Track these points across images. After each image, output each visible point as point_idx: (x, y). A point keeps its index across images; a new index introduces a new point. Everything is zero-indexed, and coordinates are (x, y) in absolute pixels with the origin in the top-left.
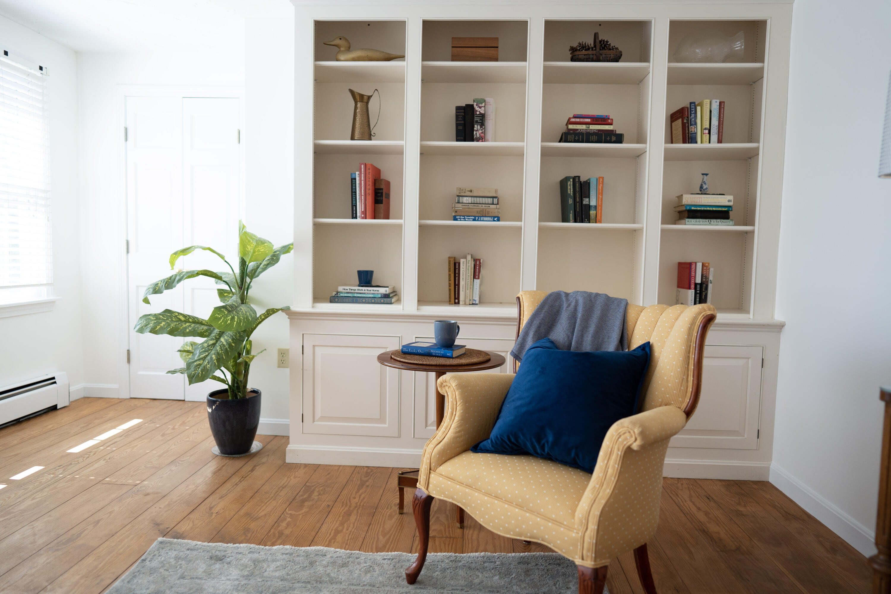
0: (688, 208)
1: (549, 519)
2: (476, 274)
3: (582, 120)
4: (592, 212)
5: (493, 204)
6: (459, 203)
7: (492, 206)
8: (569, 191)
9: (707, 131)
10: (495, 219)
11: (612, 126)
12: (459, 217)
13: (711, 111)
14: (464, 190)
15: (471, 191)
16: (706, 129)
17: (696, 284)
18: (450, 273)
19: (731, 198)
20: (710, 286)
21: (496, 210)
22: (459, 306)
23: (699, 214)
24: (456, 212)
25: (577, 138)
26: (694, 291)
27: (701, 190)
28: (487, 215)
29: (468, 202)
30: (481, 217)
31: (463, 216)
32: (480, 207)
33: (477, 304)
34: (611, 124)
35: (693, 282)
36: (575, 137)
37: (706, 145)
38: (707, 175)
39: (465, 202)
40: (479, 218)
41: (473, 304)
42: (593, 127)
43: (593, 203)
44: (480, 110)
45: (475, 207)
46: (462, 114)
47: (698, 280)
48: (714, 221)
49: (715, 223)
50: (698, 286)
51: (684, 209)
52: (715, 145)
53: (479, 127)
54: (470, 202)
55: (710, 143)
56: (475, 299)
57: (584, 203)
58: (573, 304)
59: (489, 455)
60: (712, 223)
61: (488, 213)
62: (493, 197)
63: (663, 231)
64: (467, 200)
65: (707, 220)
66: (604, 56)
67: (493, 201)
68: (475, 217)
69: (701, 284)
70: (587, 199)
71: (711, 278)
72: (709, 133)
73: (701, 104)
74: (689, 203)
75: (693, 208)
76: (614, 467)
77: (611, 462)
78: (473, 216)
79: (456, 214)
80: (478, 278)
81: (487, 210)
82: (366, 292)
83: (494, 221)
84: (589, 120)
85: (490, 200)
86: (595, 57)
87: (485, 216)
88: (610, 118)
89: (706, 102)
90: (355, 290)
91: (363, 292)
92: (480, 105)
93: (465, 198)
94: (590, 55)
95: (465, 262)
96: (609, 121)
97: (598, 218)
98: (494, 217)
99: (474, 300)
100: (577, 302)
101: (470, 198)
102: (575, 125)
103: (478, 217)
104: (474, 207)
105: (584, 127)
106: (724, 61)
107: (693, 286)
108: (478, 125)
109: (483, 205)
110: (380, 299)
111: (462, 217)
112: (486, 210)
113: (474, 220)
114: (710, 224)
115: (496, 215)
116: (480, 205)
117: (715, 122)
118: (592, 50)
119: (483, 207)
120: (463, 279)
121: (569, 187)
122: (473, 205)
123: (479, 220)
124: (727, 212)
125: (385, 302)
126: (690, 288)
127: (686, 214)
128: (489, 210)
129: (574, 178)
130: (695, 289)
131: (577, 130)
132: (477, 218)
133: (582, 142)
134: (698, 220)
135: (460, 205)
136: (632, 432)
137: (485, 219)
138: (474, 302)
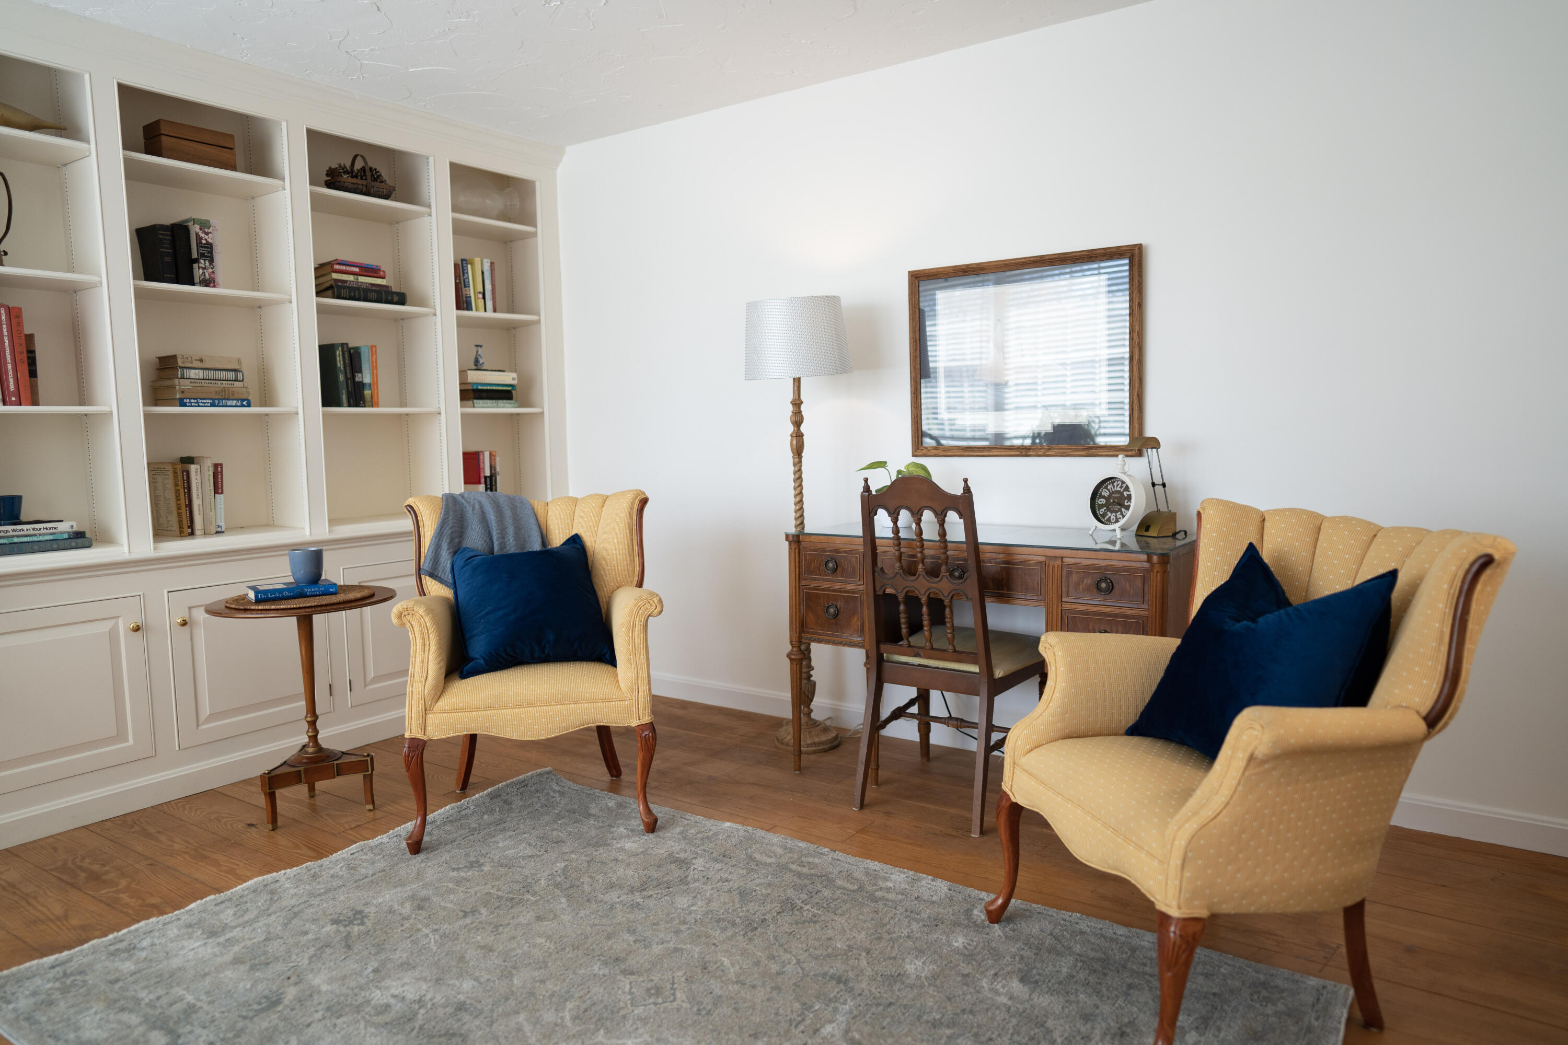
0: (475, 387)
1: (596, 701)
2: (218, 488)
3: (348, 268)
4: (367, 392)
5: (236, 380)
6: (184, 378)
7: (236, 384)
8: (338, 363)
9: (481, 296)
10: (245, 403)
11: (384, 280)
12: (188, 400)
13: (483, 273)
14: (190, 359)
15: (201, 360)
16: (480, 293)
17: (486, 477)
18: (178, 488)
19: (514, 375)
20: (498, 478)
21: (245, 389)
22: (193, 539)
23: (484, 395)
24: (183, 392)
25: (352, 294)
26: (484, 485)
27: (476, 365)
28: (231, 397)
29: (197, 377)
30: (222, 400)
31: (194, 399)
32: (219, 385)
33: (223, 532)
34: (383, 278)
35: (482, 475)
36: (350, 293)
37: (481, 314)
38: (481, 346)
39: (193, 377)
40: (219, 403)
41: (217, 532)
42: (362, 279)
43: (367, 379)
44: (206, 237)
45: (212, 385)
46: (169, 237)
47: (488, 473)
48: (500, 402)
49: (503, 405)
50: (488, 479)
51: (470, 387)
52: (490, 314)
53: (207, 263)
54: (201, 377)
55: (485, 311)
56: (221, 524)
57: (357, 379)
58: (477, 506)
59: (484, 675)
60: (499, 405)
61: (233, 395)
62: (235, 371)
63: (463, 416)
64: (196, 374)
65: (494, 401)
66: (375, 189)
67: (236, 376)
68: (214, 400)
69: (491, 477)
70: (360, 375)
71: (498, 469)
72: (484, 298)
73: (472, 264)
74: (475, 381)
75: (480, 387)
76: (639, 636)
77: (636, 634)
78: (211, 399)
79: (182, 396)
80: (222, 493)
81: (231, 389)
82: (32, 532)
83: (243, 406)
84: (356, 270)
85: (231, 375)
86: (364, 190)
87: (229, 399)
88: (382, 269)
89: (477, 260)
90: (7, 531)
91: (26, 533)
92: (206, 230)
93: (193, 371)
94: (358, 184)
95: (199, 470)
96: (381, 273)
97: (375, 399)
98: (243, 400)
99: (219, 526)
100: (480, 502)
101: (201, 371)
102: (340, 275)
103: (219, 400)
104: (210, 385)
105: (351, 278)
106: (498, 219)
107: (483, 480)
108: (205, 260)
109: (224, 382)
110: (68, 541)
111: (193, 401)
112: (228, 390)
113: (213, 405)
114: (498, 407)
115: (244, 396)
116: (219, 382)
117: (488, 286)
118: (362, 179)
119: (224, 385)
120: (198, 495)
121: (338, 359)
122: (208, 381)
123: (221, 404)
124: (509, 392)
125: (79, 545)
126: (480, 483)
127: (472, 395)
128: (234, 390)
129: (342, 345)
130: (486, 483)
131: (346, 281)
132: (217, 402)
133: (359, 299)
134: (486, 401)
135: (188, 382)
136: (651, 601)
137: (229, 403)
138: (219, 529)
